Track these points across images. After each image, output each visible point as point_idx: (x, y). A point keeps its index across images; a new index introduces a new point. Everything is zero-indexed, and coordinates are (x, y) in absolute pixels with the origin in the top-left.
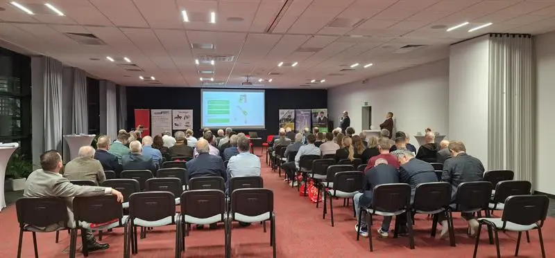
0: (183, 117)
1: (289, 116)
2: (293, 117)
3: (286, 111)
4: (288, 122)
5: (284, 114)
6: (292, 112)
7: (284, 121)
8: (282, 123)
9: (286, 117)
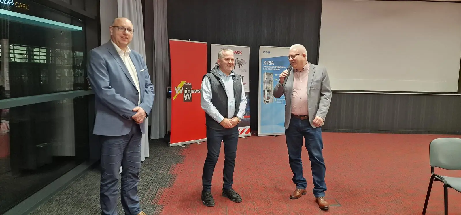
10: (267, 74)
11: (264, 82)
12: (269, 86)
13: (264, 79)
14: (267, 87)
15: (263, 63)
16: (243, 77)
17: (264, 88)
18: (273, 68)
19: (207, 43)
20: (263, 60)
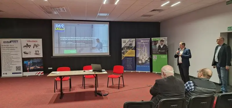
0: (32, 46)
1: (131, 44)
2: (134, 45)
3: (127, 40)
4: (129, 49)
5: (126, 42)
6: (132, 41)
7: (126, 49)
8: (125, 51)
9: (128, 45)
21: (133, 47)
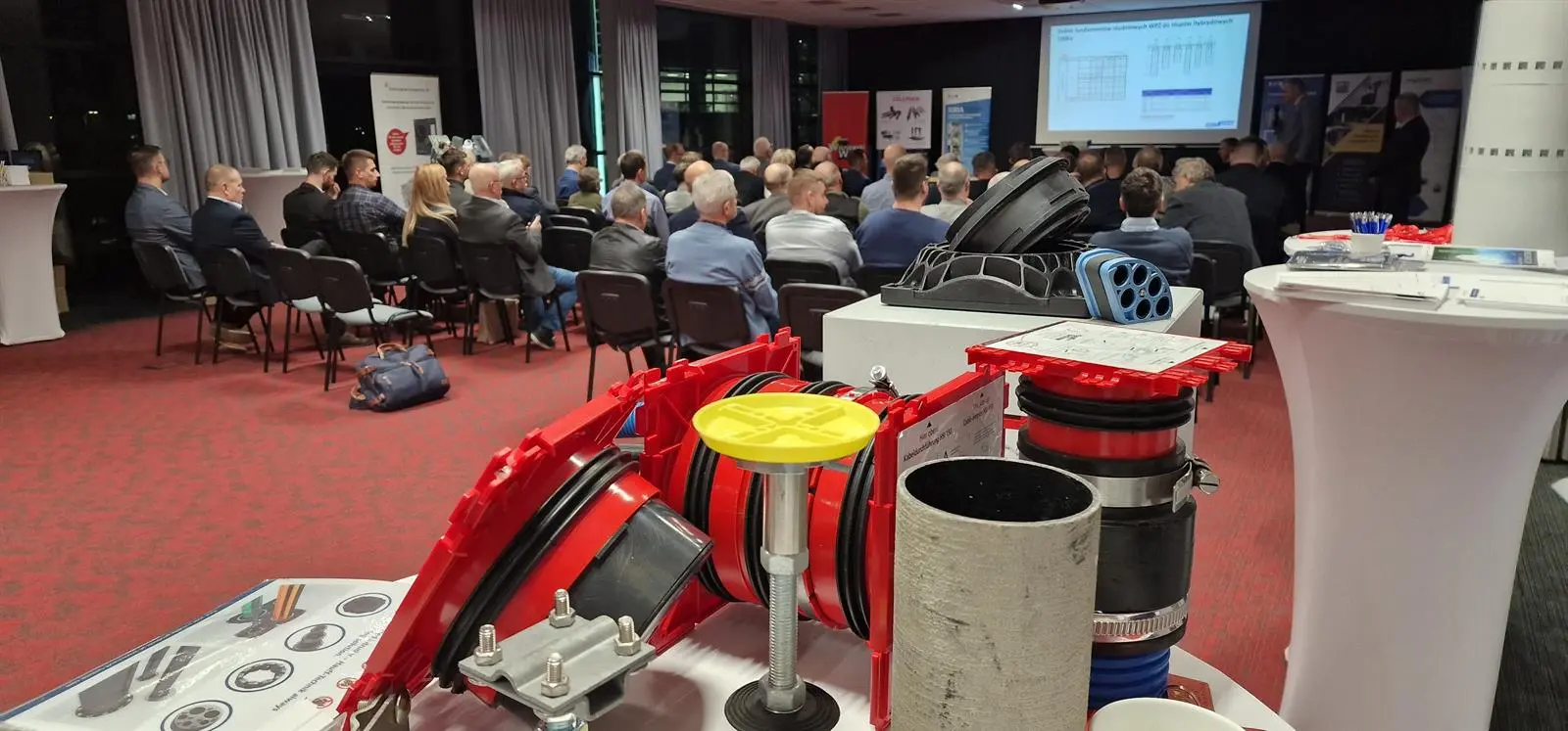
1: (1368, 99)
2: (1381, 101)
3: (1354, 80)
4: (1360, 121)
5: (1351, 90)
6: (1378, 84)
7: (1346, 119)
8: (1341, 127)
9: (1356, 103)
10: (953, 124)
11: (949, 135)
12: (956, 140)
13: (949, 132)
14: (953, 142)
15: (947, 109)
16: (920, 129)
17: (949, 142)
18: (962, 117)
19: (867, 92)
20: (947, 106)
21: (1376, 109)
